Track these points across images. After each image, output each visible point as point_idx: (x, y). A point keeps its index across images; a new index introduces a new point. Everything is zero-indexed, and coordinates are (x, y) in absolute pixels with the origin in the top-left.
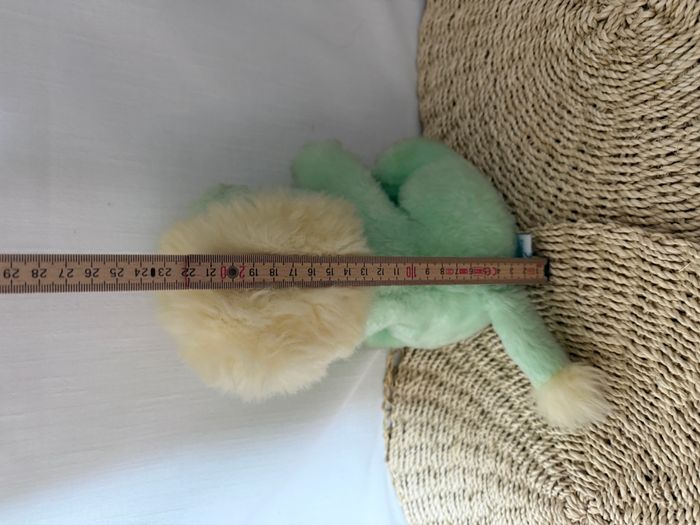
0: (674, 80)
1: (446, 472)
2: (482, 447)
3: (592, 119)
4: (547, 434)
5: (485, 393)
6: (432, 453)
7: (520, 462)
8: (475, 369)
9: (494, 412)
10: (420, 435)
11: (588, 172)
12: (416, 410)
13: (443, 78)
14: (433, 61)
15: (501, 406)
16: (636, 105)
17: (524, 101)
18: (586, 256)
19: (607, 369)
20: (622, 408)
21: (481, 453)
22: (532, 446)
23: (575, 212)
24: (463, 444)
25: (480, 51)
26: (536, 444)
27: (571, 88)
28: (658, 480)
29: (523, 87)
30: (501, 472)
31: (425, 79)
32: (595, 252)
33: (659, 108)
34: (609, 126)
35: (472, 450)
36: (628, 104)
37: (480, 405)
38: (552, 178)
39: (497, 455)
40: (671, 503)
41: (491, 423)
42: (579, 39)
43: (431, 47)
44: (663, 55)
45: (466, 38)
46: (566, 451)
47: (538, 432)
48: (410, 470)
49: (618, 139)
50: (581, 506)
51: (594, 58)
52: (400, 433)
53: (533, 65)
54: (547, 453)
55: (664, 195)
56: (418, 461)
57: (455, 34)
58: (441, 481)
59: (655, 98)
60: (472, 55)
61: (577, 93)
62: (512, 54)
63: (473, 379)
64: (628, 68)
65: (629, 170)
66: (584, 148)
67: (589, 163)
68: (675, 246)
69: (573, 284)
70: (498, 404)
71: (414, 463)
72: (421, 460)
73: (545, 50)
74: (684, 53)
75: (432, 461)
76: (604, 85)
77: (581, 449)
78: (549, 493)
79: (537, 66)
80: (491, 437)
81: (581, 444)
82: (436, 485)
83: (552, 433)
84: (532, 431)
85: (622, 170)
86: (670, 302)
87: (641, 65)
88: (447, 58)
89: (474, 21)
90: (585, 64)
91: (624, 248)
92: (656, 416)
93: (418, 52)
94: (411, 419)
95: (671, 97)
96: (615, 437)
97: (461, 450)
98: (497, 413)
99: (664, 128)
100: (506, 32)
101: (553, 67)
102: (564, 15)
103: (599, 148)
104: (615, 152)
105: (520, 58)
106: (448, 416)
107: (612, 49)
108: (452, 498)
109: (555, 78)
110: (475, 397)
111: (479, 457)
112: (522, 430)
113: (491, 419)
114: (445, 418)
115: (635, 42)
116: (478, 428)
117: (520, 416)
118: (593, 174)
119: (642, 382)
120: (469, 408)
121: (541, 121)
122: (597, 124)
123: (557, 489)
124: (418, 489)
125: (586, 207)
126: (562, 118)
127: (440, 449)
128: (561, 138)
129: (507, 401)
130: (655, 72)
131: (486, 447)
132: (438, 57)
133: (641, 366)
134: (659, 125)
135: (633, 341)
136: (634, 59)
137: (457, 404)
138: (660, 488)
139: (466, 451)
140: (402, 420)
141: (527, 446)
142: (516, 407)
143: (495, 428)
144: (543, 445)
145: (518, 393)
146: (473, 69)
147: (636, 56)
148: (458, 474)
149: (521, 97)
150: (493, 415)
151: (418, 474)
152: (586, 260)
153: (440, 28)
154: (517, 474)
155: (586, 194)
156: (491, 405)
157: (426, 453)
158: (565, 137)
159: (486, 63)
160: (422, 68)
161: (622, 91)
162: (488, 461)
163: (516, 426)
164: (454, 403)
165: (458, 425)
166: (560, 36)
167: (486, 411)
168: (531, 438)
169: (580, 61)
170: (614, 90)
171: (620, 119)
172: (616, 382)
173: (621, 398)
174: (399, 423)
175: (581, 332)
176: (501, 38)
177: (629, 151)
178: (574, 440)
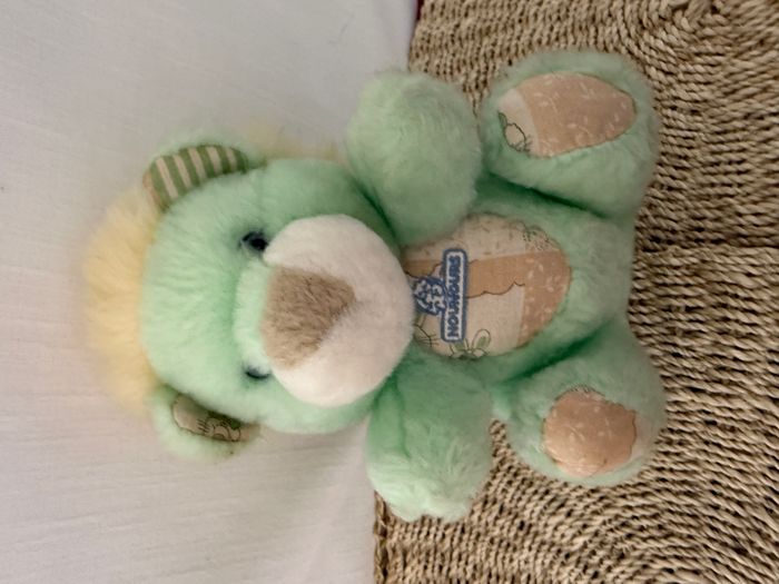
3: (673, 123)
4: (635, 549)
5: (525, 498)
8: (506, 466)
9: (542, 524)
10: (426, 568)
11: (670, 189)
12: (420, 532)
15: (554, 514)
16: (739, 101)
18: (688, 292)
19: (732, 445)
20: (757, 500)
22: (609, 569)
23: (657, 240)
24: (490, 576)
25: (499, 60)
26: (616, 565)
32: (701, 286)
34: (698, 130)
36: (725, 101)
37: (516, 516)
41: (538, 539)
43: (428, 63)
46: (670, 571)
47: (620, 546)
49: (714, 143)
51: (670, 51)
52: (400, 568)
54: (638, 577)
57: (461, 45)
59: (765, 90)
63: (506, 480)
65: (738, 179)
66: (664, 159)
67: (673, 178)
69: (666, 331)
70: (550, 511)
76: (686, 83)
77: (696, 566)
80: (539, 561)
81: (695, 559)
83: (644, 545)
84: (609, 547)
85: (726, 179)
87: (741, 53)
88: (451, 73)
89: (489, 28)
90: (659, 60)
91: (749, 275)
94: (413, 545)
96: (751, 543)
98: (546, 525)
100: (536, 37)
102: (623, 8)
103: (686, 158)
104: (712, 159)
106: (466, 536)
107: (696, 41)
110: (507, 505)
112: (591, 546)
113: (536, 534)
114: (461, 540)
115: (728, 28)
116: (515, 549)
117: (585, 526)
118: (680, 190)
120: (500, 522)
122: (682, 129)
125: (674, 232)
129: (562, 506)
130: (762, 59)
131: (529, 577)
136: (728, 48)
137: (480, 519)
140: (402, 546)
141: (602, 570)
142: (577, 512)
143: (545, 547)
144: (631, 566)
147: (730, 45)
150: (541, 529)
152: (686, 297)
153: (441, 39)
155: (673, 215)
156: (534, 515)
161: (713, 87)
163: (580, 541)
164: (475, 517)
165: (482, 549)
166: (618, 32)
167: (527, 524)
168: (609, 557)
169: (651, 57)
170: (702, 87)
171: (714, 121)
172: (745, 463)
173: (755, 486)
174: (399, 552)
175: (684, 397)
176: (530, 44)
177: (733, 157)
178: (684, 554)
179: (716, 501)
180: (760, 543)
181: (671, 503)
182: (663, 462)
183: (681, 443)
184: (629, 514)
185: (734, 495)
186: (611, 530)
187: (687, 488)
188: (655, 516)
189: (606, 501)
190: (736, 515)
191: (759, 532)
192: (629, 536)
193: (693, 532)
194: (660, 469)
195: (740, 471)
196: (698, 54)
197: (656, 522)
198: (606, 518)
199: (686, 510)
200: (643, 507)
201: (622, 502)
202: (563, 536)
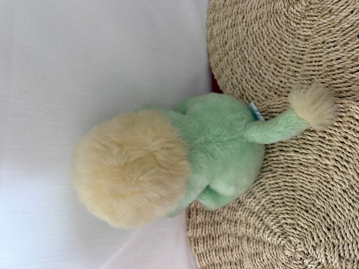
0: (339, 23)
1: (219, 237)
2: (239, 221)
3: (298, 44)
4: (274, 211)
6: (211, 227)
7: (259, 227)
10: (205, 217)
11: (295, 72)
13: (220, 31)
14: (215, 23)
15: (250, 198)
16: (321, 36)
17: (262, 39)
19: (307, 172)
20: (314, 193)
21: (238, 224)
22: (266, 218)
24: (228, 221)
25: (240, 16)
26: (268, 216)
27: (287, 30)
28: (334, 229)
29: (262, 32)
30: (249, 233)
31: (211, 32)
33: (332, 37)
34: (306, 48)
35: (233, 224)
36: (316, 36)
38: (277, 76)
39: (247, 225)
40: (341, 241)
41: (244, 207)
42: (291, 6)
43: (214, 16)
44: (333, 11)
45: (233, 11)
46: (285, 219)
47: (270, 209)
48: (200, 236)
49: (311, 53)
50: (293, 247)
51: (298, 14)
52: (195, 216)
53: (267, 21)
54: (274, 221)
55: (335, 79)
56: (204, 231)
57: (227, 9)
58: (216, 242)
59: (330, 32)
60: (235, 19)
61: (290, 33)
62: (256, 16)
64: (316, 18)
65: (316, 68)
66: (294, 59)
67: (296, 67)
68: (342, 104)
70: (248, 197)
71: (202, 232)
72: (205, 231)
73: (273, 12)
74: (344, 9)
75: (211, 231)
76: (303, 28)
77: (293, 216)
78: (275, 242)
79: (269, 21)
80: (244, 215)
81: (293, 214)
82: (213, 244)
83: (277, 210)
84: (266, 210)
85: (313, 68)
86: (340, 133)
87: (323, 16)
88: (223, 21)
90: (294, 18)
92: (333, 195)
93: (208, 19)
94: (200, 208)
95: (338, 31)
96: (311, 208)
97: (227, 224)
98: (247, 202)
99: (334, 46)
100: (253, 6)
101: (277, 21)
103: (301, 59)
104: (309, 60)
105: (260, 18)
107: (308, 10)
108: (222, 251)
109: (278, 26)
111: (237, 227)
112: (261, 210)
113: (244, 205)
115: (319, 5)
116: (237, 211)
117: (260, 202)
118: (298, 72)
119: (325, 177)
121: (271, 48)
122: (300, 47)
123: (280, 239)
124: (204, 247)
126: (282, 46)
127: (216, 225)
128: (281, 56)
129: (253, 195)
130: (329, 19)
131: (241, 221)
132: (218, 20)
133: (324, 169)
134: (332, 45)
135: (320, 156)
136: (319, 14)
138: (335, 234)
139: (230, 224)
140: (196, 208)
141: (263, 218)
142: (257, 197)
143: (246, 210)
144: (272, 216)
145: (258, 190)
146: (236, 25)
147: (320, 12)
148: (226, 237)
149: (261, 37)
150: (245, 203)
151: (204, 239)
153: (219, 6)
154: (258, 234)
155: (294, 82)
156: (244, 198)
157: (208, 227)
158: (283, 55)
159: (243, 22)
160: (209, 27)
161: (313, 30)
162: (242, 229)
163: (257, 208)
165: (225, 211)
166: (281, 5)
167: (241, 201)
168: (265, 214)
169: (292, 16)
170: (309, 30)
171: (312, 44)
172: (311, 179)
173: (314, 187)
174: (195, 210)
175: (292, 154)
176: (251, 9)
177: (316, 59)
178: (289, 212)
179: (302, 193)
180: (313, 208)
181: (287, 194)
182: (285, 178)
183: (292, 172)
184: (274, 198)
185: (307, 191)
186: (267, 204)
187: (293, 188)
188: (282, 199)
189: (267, 193)
190: (307, 198)
191: (313, 204)
192: (273, 206)
193: (293, 204)
194: (285, 182)
195: (310, 182)
196: (309, 16)
197: (282, 201)
198: (266, 199)
199: (291, 196)
200: (278, 195)
201: (272, 194)
202: (252, 206)
